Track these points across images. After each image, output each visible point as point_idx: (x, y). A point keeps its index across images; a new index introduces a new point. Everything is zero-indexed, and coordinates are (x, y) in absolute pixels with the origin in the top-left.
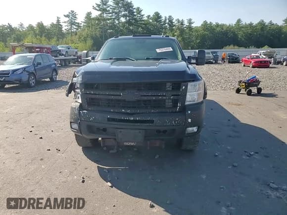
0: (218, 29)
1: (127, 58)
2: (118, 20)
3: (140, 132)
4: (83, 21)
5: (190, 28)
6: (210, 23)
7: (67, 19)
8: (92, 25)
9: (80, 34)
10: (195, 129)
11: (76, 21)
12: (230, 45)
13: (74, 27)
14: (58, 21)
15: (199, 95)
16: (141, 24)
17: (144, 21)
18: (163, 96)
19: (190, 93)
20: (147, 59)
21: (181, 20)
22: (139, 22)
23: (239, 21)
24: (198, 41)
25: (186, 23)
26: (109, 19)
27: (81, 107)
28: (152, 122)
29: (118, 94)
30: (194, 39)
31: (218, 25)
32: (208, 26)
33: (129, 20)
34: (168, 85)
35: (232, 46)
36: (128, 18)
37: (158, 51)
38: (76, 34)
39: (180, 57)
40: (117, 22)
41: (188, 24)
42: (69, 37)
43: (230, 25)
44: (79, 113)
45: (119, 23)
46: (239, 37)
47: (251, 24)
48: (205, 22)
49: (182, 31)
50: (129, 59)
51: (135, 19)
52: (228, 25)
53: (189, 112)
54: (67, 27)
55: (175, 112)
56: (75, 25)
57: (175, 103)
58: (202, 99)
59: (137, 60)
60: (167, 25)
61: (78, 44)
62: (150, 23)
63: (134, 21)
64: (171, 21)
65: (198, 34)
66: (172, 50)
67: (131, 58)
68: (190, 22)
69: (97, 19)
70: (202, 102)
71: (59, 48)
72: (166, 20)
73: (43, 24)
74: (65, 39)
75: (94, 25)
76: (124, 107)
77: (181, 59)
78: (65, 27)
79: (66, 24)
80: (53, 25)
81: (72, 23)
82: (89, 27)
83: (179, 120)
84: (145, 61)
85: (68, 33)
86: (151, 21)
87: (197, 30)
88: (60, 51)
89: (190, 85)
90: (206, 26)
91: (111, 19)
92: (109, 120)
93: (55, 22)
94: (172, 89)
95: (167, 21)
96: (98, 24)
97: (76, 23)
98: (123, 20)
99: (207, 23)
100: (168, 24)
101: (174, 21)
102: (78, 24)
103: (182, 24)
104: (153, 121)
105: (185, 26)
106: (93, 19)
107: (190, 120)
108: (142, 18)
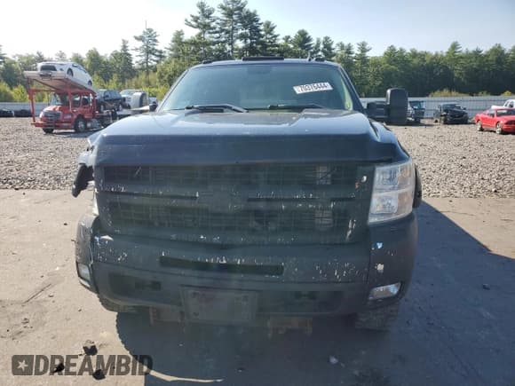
0: (416, 61)
1: (225, 107)
2: (231, 44)
3: (246, 298)
4: (169, 46)
5: (363, 59)
6: (401, 50)
7: (140, 44)
8: (184, 53)
9: (163, 70)
10: (393, 289)
11: (156, 47)
12: (442, 90)
13: (153, 57)
14: (125, 47)
15: (401, 197)
16: (273, 51)
17: (277, 46)
18: (308, 200)
19: (379, 195)
20: (273, 108)
21: (346, 44)
22: (268, 49)
23: (454, 46)
24: (378, 83)
25: (356, 51)
26: (214, 44)
27: (98, 226)
28: (278, 270)
29: (189, 194)
30: (370, 78)
31: (414, 54)
32: (397, 55)
33: (252, 43)
34: (322, 171)
35: (446, 91)
36: (249, 41)
37: (299, 90)
38: (155, 71)
39: (349, 103)
40: (228, 48)
41: (359, 53)
42: (143, 77)
43: (437, 55)
44: (93, 240)
45: (233, 49)
46: (456, 75)
47: (477, 53)
48: (392, 49)
49: (348, 64)
50: (230, 108)
51: (263, 43)
52: (434, 53)
53: (380, 246)
54: (139, 58)
55: (342, 244)
56: (153, 54)
57: (340, 219)
58: (409, 209)
59: (248, 110)
60: (320, 53)
61: (157, 87)
62: (290, 49)
63: (259, 46)
64: (328, 46)
65: (378, 70)
66: (329, 87)
67: (234, 107)
68: (363, 49)
69: (193, 43)
70: (410, 218)
71: (123, 94)
72: (318, 45)
73: (97, 54)
74: (135, 79)
75: (188, 54)
76: (204, 229)
77: (351, 109)
78: (137, 59)
79: (138, 53)
80: (115, 55)
81: (149, 52)
82: (179, 57)
83: (350, 267)
84: (267, 114)
85: (142, 69)
86: (292, 46)
87: (376, 62)
88: (124, 99)
89: (381, 173)
90: (393, 56)
91: (218, 42)
92: (165, 262)
93: (119, 50)
94: (333, 181)
95: (322, 46)
96: (194, 52)
97: (156, 50)
98: (240, 44)
99: (394, 50)
100: (323, 51)
101: (333, 46)
102: (161, 52)
103: (349, 51)
104: (282, 268)
105: (353, 55)
106: (186, 43)
107: (380, 267)
108: (274, 41)
